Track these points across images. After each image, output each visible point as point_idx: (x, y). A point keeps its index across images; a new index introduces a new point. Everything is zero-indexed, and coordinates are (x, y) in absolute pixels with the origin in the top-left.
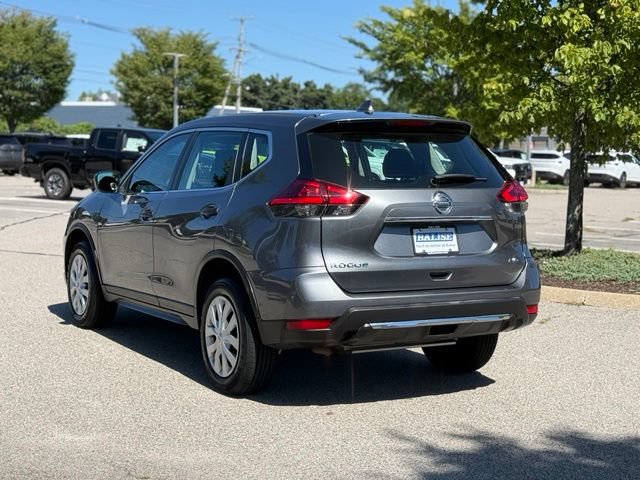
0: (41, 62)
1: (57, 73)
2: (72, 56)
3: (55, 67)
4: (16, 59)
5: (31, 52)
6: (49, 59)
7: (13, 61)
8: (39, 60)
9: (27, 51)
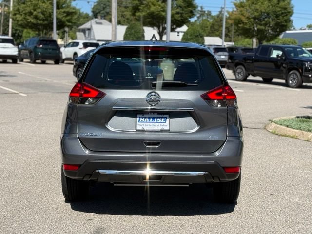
0: (275, 12)
1: (283, 17)
2: (292, 8)
3: (282, 13)
4: (263, 11)
5: (271, 7)
6: (279, 9)
7: (262, 12)
8: (274, 10)
9: (269, 6)
